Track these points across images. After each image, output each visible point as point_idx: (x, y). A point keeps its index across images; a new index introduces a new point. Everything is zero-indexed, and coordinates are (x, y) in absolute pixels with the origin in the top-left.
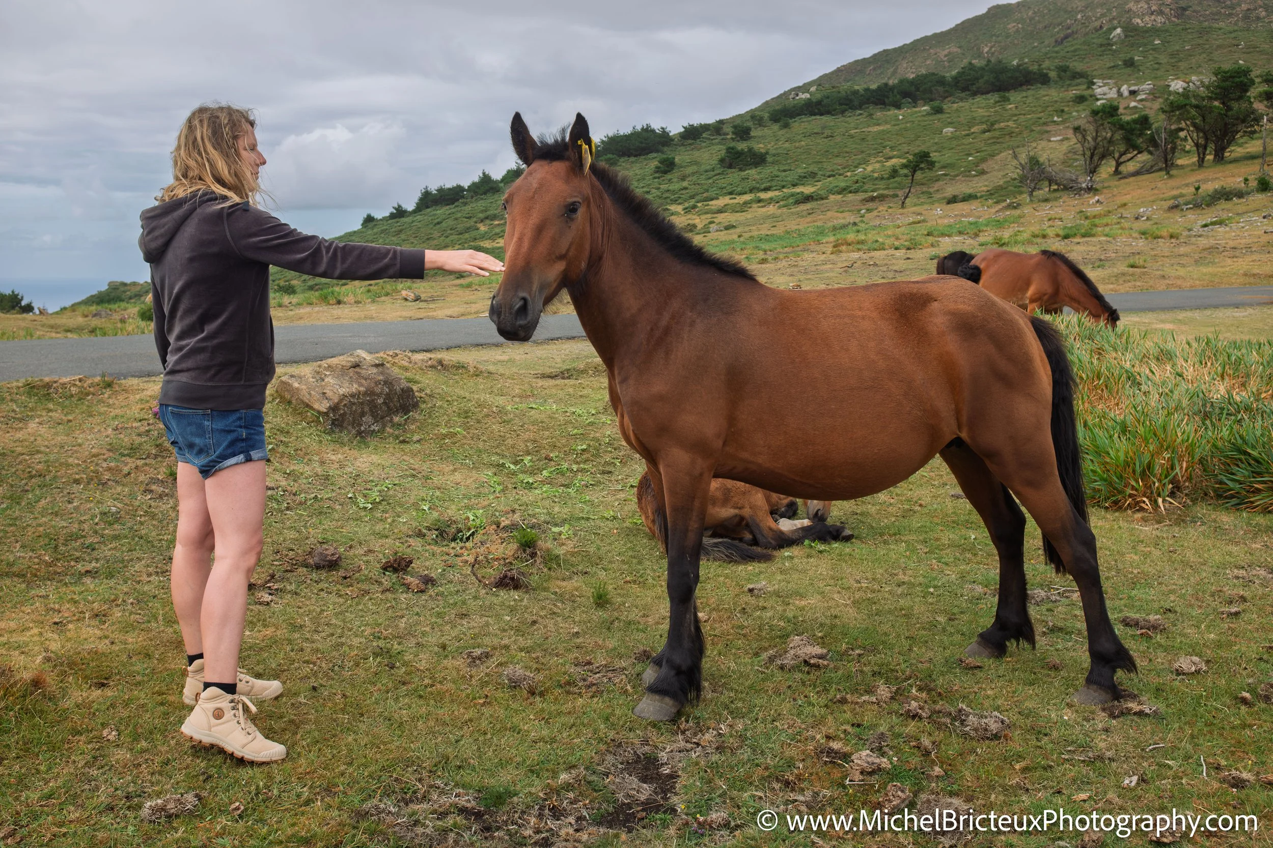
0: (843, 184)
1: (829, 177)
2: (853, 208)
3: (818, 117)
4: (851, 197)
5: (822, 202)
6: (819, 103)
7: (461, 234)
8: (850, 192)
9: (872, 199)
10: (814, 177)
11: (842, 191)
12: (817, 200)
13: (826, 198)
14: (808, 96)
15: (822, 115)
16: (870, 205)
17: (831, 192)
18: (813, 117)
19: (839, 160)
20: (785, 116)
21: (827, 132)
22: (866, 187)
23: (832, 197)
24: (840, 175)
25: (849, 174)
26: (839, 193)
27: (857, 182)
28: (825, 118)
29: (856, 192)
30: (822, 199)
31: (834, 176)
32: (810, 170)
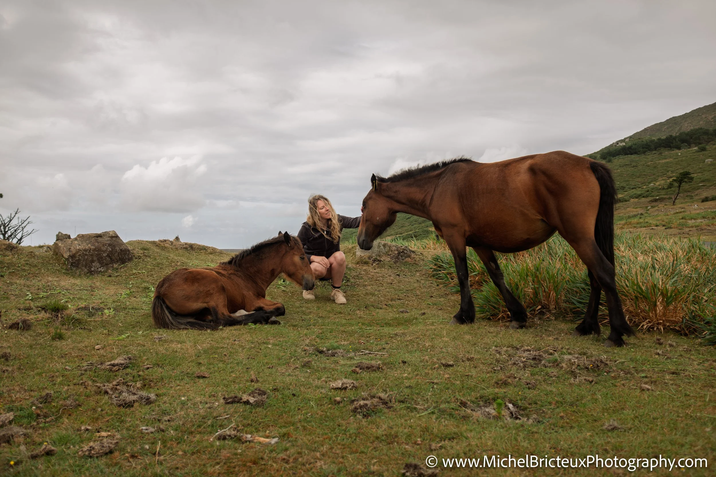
0: (639, 193)
1: (633, 189)
2: (644, 206)
3: (629, 156)
4: (643, 199)
5: (626, 203)
6: (630, 148)
7: (420, 224)
8: (644, 197)
9: (656, 200)
10: (623, 189)
11: (638, 197)
12: (622, 202)
13: (628, 201)
14: (624, 144)
15: (632, 154)
16: (654, 204)
17: (632, 197)
18: (627, 156)
19: (639, 179)
20: (610, 156)
21: (634, 164)
22: (653, 194)
23: (632, 200)
24: (639, 188)
25: (645, 187)
26: (636, 198)
27: (648, 191)
28: (633, 156)
29: (647, 196)
30: (626, 201)
31: (635, 188)
32: (621, 185)
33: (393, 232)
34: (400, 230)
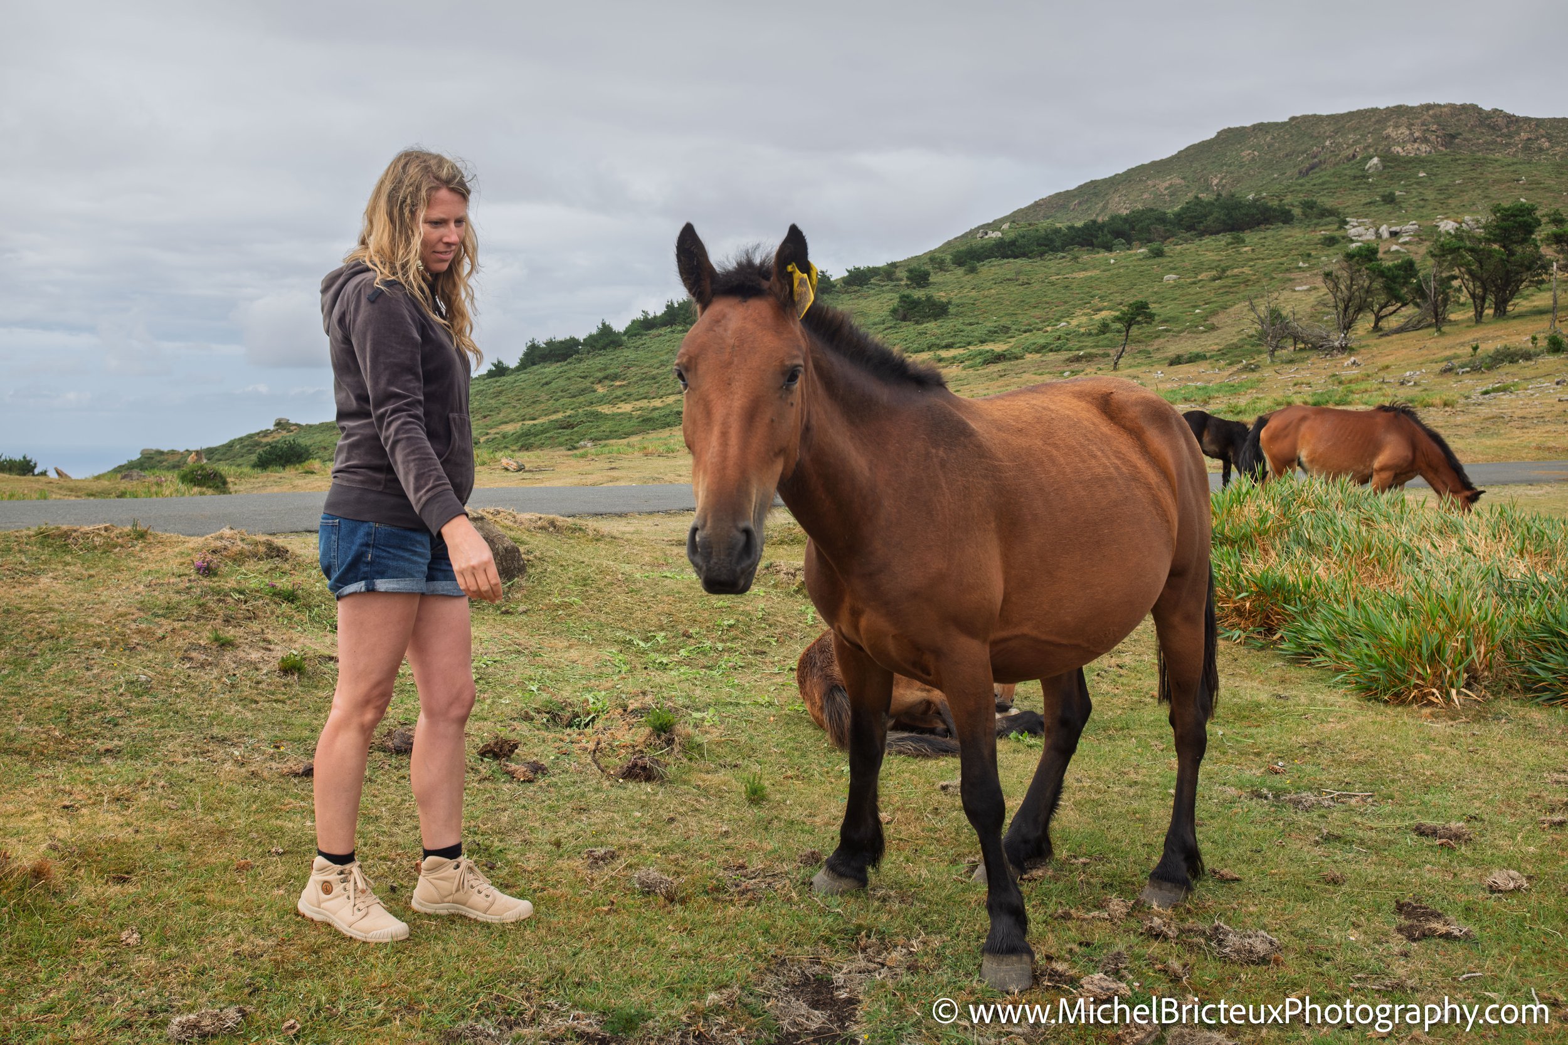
0: (1042, 341)
1: (1025, 332)
2: (1055, 370)
3: (1011, 260)
4: (1051, 356)
5: (1017, 362)
6: (1013, 243)
7: (574, 396)
8: (1051, 350)
9: (1078, 359)
10: (1007, 332)
11: (1041, 349)
12: (1010, 359)
13: (1022, 357)
14: (1000, 234)
15: (1016, 257)
16: (1076, 366)
17: (1027, 350)
18: (1006, 261)
19: (1037, 312)
20: (972, 258)
21: (1023, 278)
22: (1070, 345)
23: (1029, 357)
24: (1039, 330)
25: (1049, 329)
26: (1037, 352)
27: (1059, 339)
28: (1019, 261)
29: (1058, 350)
30: (1017, 358)
31: (1031, 331)
32: (1002, 323)
33: (514, 415)
34: (530, 410)
